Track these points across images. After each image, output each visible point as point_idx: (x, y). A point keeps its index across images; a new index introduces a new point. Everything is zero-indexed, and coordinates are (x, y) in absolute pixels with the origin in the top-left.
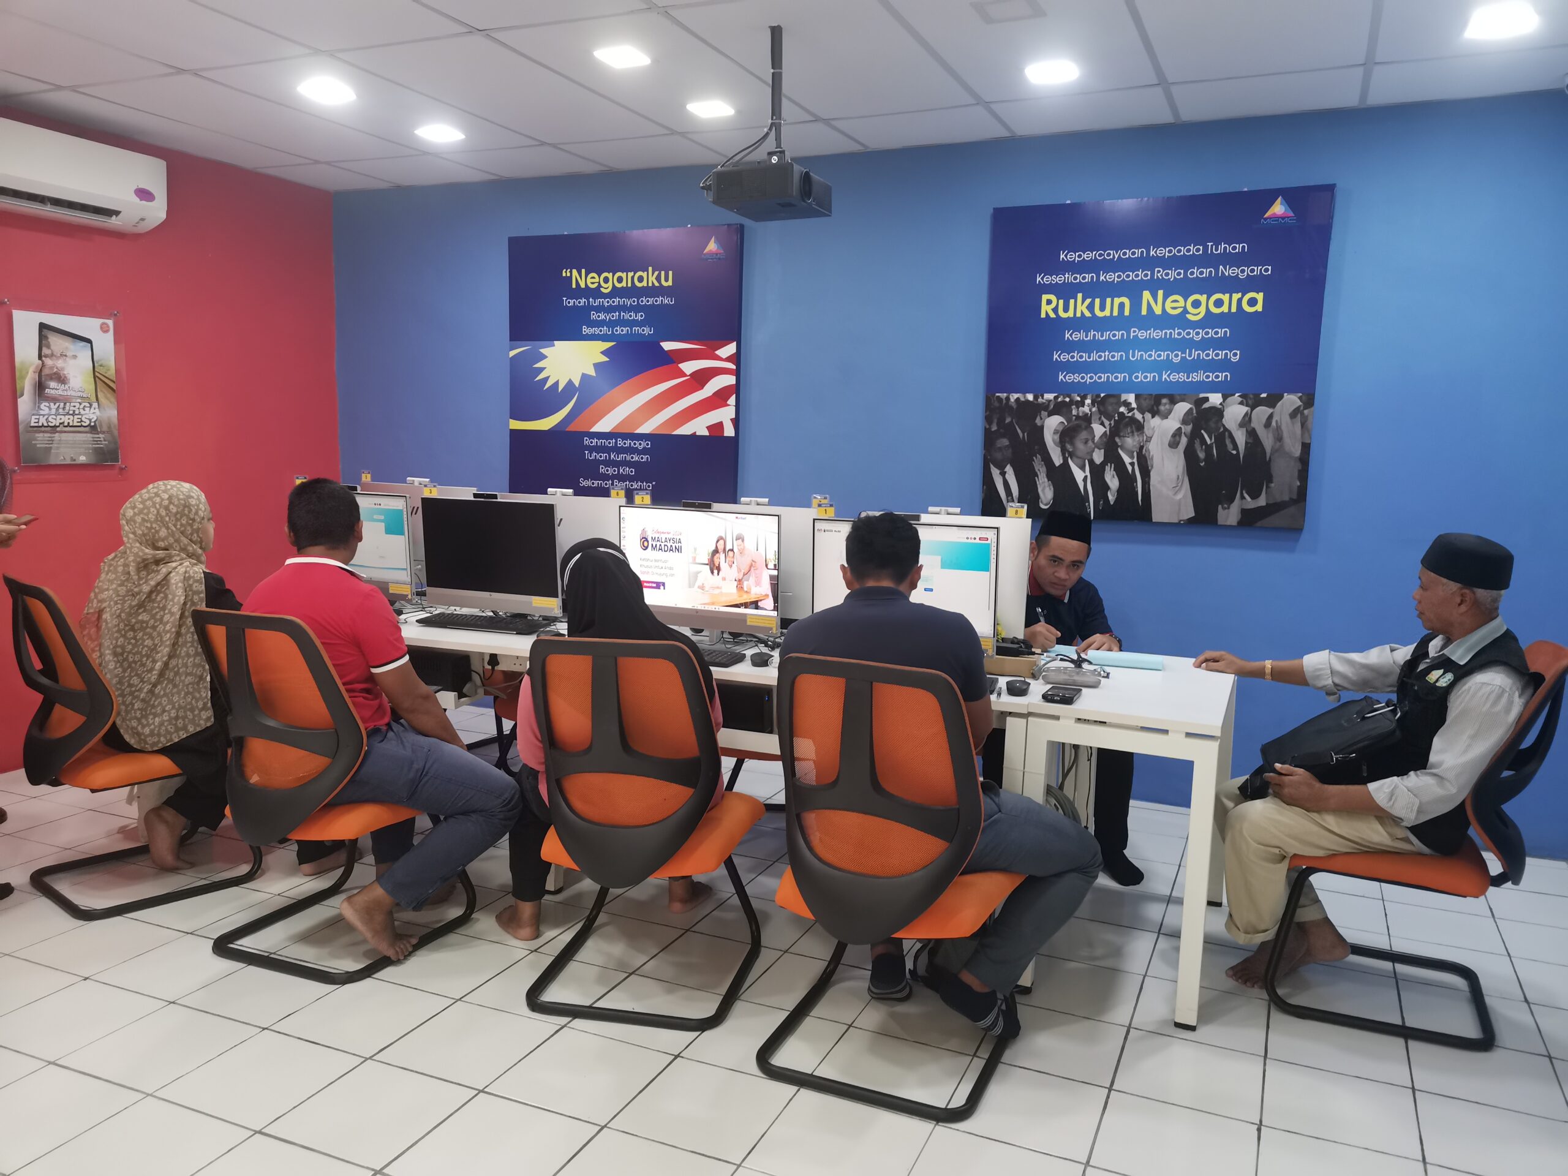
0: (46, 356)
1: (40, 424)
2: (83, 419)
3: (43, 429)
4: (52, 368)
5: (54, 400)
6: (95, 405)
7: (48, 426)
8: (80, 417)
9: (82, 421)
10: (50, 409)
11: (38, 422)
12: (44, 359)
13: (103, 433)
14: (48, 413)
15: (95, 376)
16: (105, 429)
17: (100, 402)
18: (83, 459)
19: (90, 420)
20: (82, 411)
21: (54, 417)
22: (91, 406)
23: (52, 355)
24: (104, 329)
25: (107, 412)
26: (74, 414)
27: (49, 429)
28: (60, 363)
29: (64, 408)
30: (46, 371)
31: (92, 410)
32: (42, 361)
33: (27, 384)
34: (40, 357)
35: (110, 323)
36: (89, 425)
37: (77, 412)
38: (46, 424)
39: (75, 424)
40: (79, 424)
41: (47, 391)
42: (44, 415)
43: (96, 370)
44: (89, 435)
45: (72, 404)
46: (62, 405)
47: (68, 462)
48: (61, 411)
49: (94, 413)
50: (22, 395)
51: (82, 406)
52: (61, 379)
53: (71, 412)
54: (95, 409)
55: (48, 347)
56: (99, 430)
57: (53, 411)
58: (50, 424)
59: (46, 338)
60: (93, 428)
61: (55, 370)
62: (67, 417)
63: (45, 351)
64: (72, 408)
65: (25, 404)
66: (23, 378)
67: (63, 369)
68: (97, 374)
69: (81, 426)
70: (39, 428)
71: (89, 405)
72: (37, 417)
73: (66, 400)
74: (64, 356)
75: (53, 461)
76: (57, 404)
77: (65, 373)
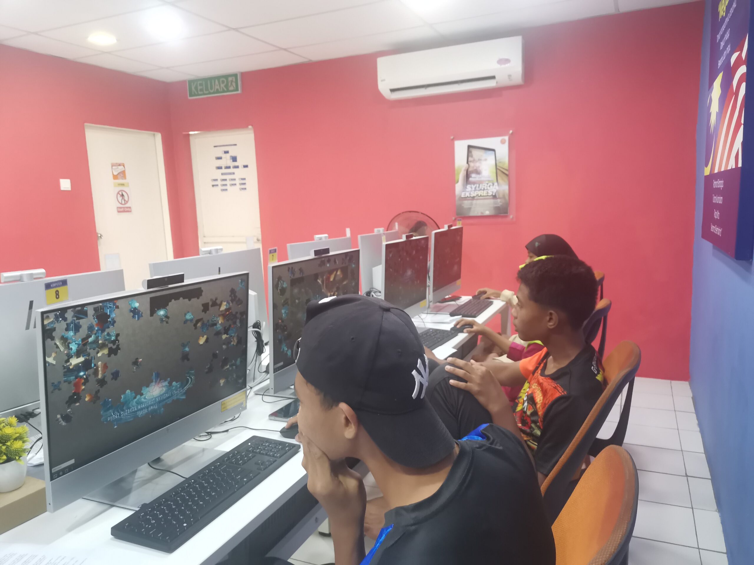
0: (471, 161)
1: (466, 196)
2: (489, 192)
3: (468, 198)
4: (473, 167)
5: (474, 183)
6: (496, 184)
7: (470, 197)
8: (487, 191)
9: (488, 193)
10: (471, 188)
11: (465, 195)
12: (469, 163)
13: (499, 198)
14: (470, 191)
15: (496, 169)
16: (501, 196)
17: (499, 182)
18: (487, 213)
19: (493, 192)
20: (488, 188)
21: (474, 192)
22: (493, 185)
23: (474, 160)
24: (503, 142)
25: (503, 188)
26: (484, 190)
27: (471, 198)
28: (477, 164)
29: (479, 187)
30: (470, 169)
31: (494, 187)
32: (469, 165)
33: (461, 176)
34: (468, 163)
35: (506, 138)
36: (492, 195)
37: (486, 188)
38: (469, 196)
39: (485, 195)
40: (487, 195)
41: (471, 179)
42: (468, 191)
43: (498, 165)
44: (492, 201)
45: (483, 185)
46: (478, 185)
47: (479, 214)
48: (477, 188)
49: (495, 188)
50: (458, 182)
51: (488, 185)
52: (478, 172)
53: (483, 189)
54: (496, 186)
55: (472, 157)
56: (497, 197)
57: (473, 189)
58: (472, 196)
59: (471, 152)
60: (494, 197)
61: (475, 168)
62: (480, 191)
63: (470, 159)
64: (483, 187)
65: (459, 187)
66: (459, 174)
67: (479, 167)
68: (498, 167)
69: (488, 196)
70: (466, 198)
71: (492, 184)
72: (465, 192)
73: (480, 183)
74: (480, 160)
75: (472, 214)
76: (475, 186)
77: (480, 168)
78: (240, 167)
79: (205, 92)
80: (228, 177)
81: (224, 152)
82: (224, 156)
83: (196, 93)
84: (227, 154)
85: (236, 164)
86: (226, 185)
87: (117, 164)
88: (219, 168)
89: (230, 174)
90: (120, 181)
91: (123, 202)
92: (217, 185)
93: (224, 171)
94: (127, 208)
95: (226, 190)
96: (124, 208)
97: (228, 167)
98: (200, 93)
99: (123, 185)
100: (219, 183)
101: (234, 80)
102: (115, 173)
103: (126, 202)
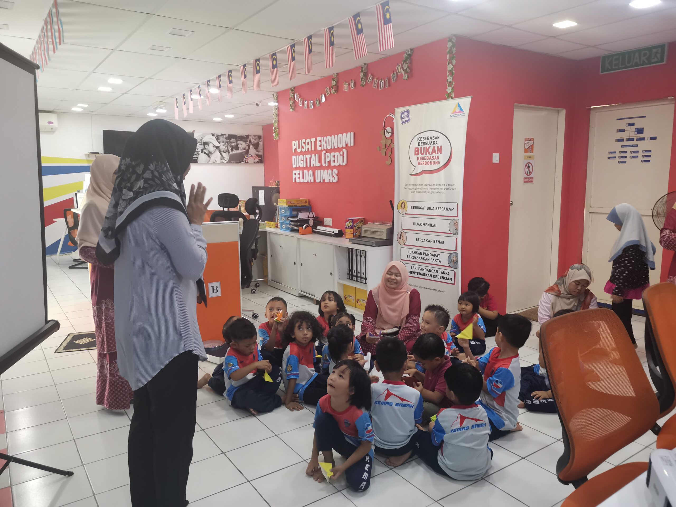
78: (646, 139)
79: (620, 66)
80: (629, 149)
81: (628, 125)
82: (627, 128)
83: (610, 68)
84: (631, 127)
85: (641, 136)
86: (626, 157)
87: (528, 138)
88: (621, 140)
89: (633, 146)
90: (529, 154)
91: (528, 174)
92: (615, 157)
93: (625, 143)
94: (531, 178)
95: (626, 162)
96: (528, 178)
97: (633, 140)
98: (614, 67)
99: (530, 157)
100: (617, 155)
101: (660, 51)
102: (526, 147)
103: (531, 173)
